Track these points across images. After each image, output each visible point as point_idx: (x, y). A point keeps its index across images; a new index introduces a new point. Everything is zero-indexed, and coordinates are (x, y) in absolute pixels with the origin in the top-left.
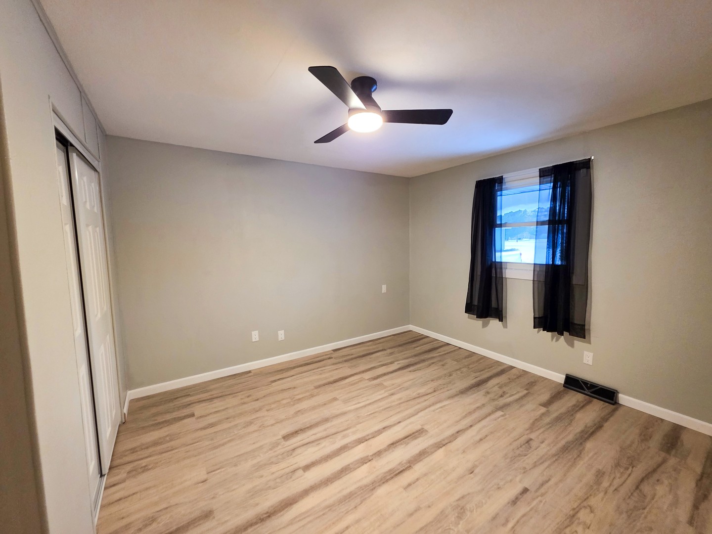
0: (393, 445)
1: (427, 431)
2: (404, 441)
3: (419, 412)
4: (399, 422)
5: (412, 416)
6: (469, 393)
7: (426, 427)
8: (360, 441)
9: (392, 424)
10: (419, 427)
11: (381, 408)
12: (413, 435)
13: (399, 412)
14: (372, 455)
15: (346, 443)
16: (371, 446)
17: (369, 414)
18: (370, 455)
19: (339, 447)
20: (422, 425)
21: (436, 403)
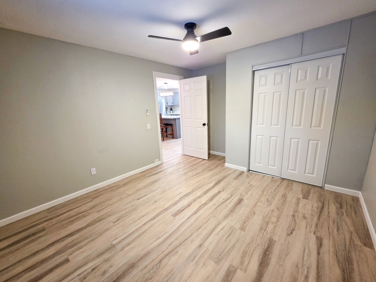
0: (189, 205)
1: (172, 216)
2: (184, 208)
3: (177, 229)
4: (189, 218)
5: (181, 225)
6: (125, 268)
7: (173, 218)
8: (205, 204)
9: (192, 216)
10: (176, 217)
11: (203, 227)
12: (180, 212)
13: (190, 226)
14: (197, 199)
15: (211, 202)
16: (199, 203)
17: (210, 221)
18: (198, 200)
19: (214, 200)
20: (175, 219)
21: (162, 242)
